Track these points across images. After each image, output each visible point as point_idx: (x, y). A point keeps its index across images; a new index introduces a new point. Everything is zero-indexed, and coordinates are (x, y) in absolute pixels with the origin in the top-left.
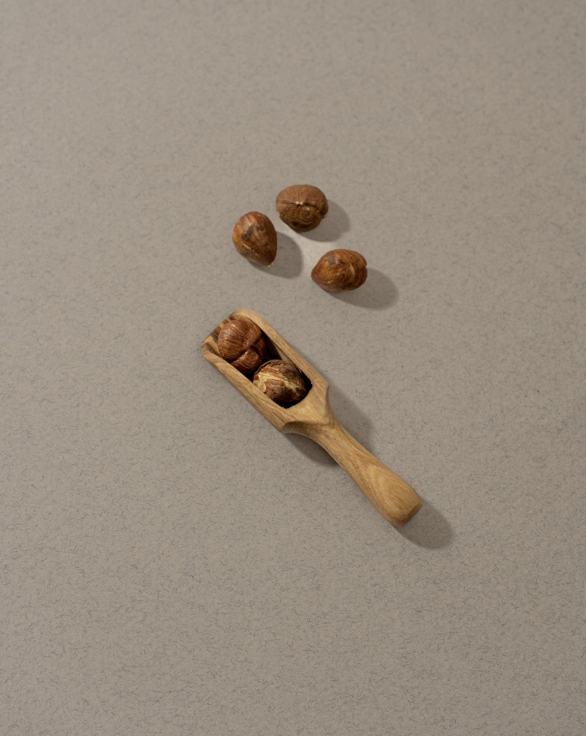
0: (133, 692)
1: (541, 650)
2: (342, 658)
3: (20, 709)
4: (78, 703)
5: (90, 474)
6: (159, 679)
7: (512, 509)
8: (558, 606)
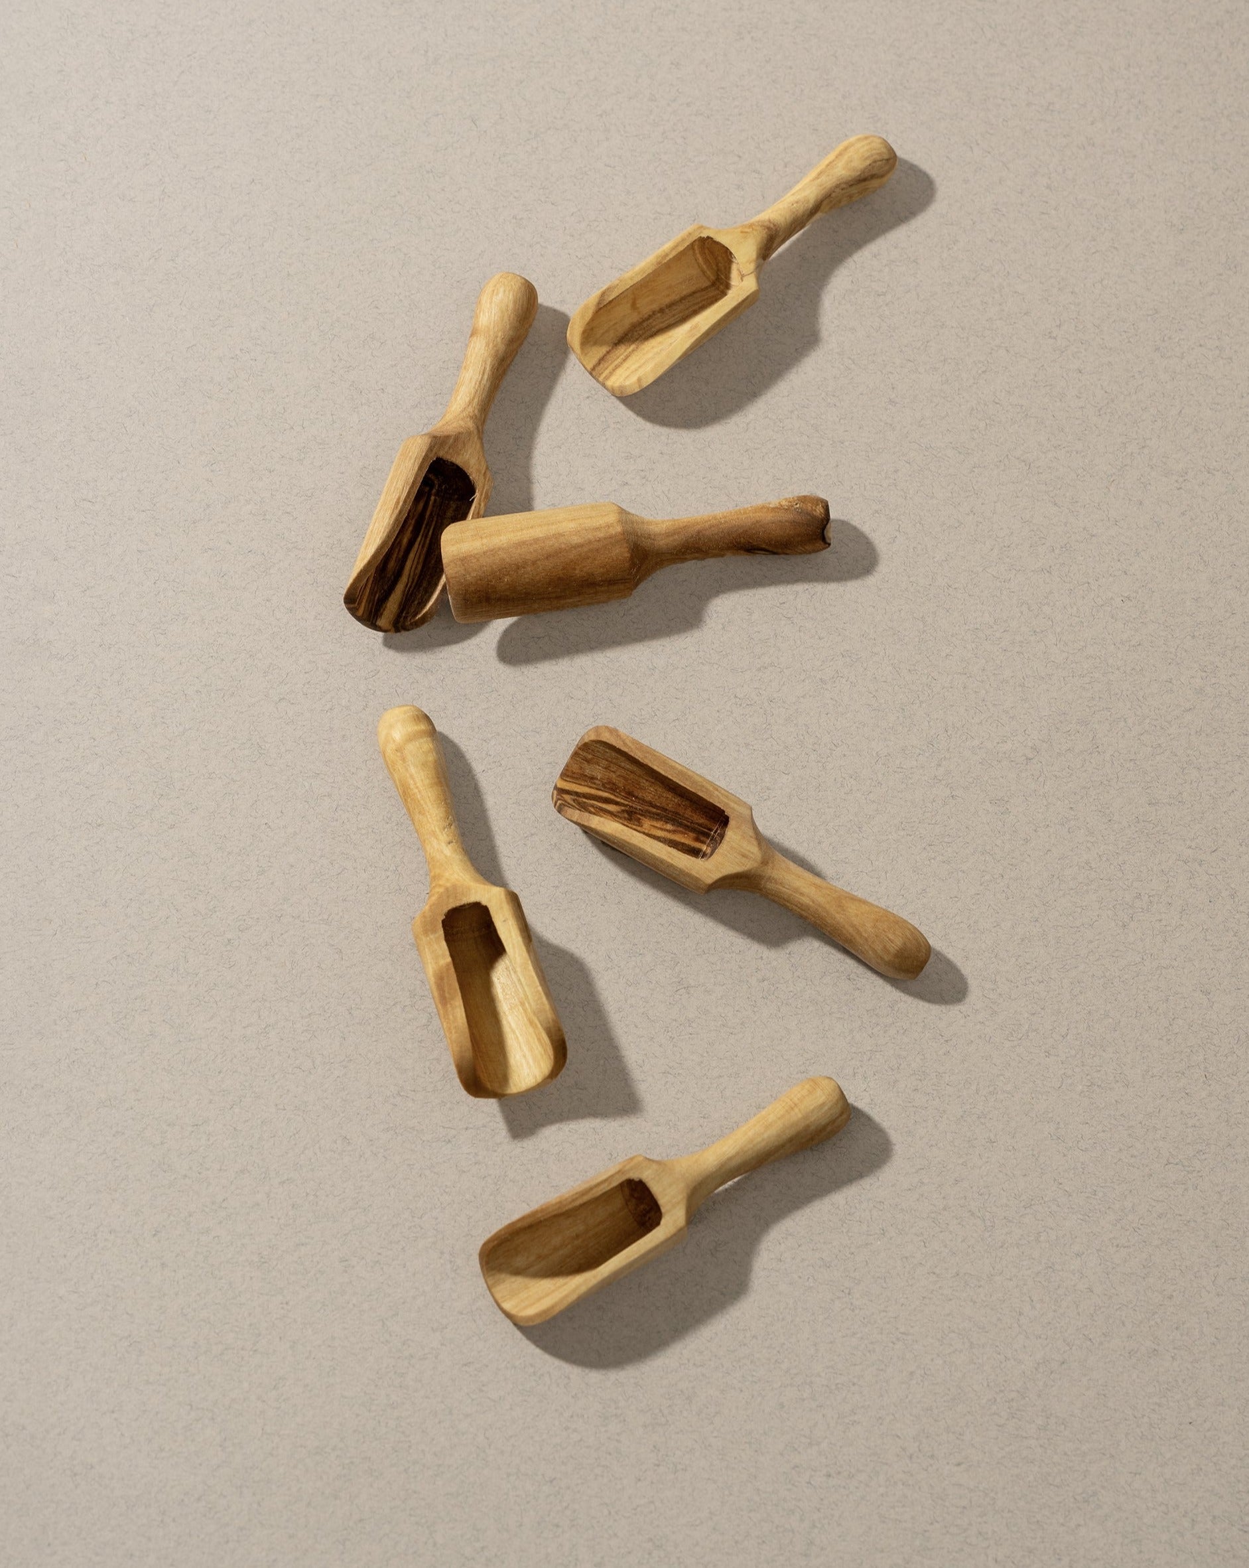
0: (413, 1128)
1: (1002, 1078)
2: (715, 1085)
3: (252, 1147)
4: (336, 1142)
5: (349, 809)
6: (450, 1109)
7: (960, 873)
8: (1026, 1015)
